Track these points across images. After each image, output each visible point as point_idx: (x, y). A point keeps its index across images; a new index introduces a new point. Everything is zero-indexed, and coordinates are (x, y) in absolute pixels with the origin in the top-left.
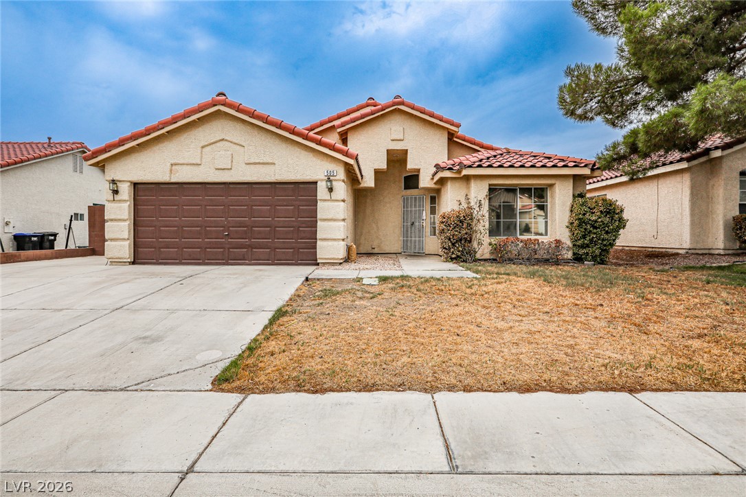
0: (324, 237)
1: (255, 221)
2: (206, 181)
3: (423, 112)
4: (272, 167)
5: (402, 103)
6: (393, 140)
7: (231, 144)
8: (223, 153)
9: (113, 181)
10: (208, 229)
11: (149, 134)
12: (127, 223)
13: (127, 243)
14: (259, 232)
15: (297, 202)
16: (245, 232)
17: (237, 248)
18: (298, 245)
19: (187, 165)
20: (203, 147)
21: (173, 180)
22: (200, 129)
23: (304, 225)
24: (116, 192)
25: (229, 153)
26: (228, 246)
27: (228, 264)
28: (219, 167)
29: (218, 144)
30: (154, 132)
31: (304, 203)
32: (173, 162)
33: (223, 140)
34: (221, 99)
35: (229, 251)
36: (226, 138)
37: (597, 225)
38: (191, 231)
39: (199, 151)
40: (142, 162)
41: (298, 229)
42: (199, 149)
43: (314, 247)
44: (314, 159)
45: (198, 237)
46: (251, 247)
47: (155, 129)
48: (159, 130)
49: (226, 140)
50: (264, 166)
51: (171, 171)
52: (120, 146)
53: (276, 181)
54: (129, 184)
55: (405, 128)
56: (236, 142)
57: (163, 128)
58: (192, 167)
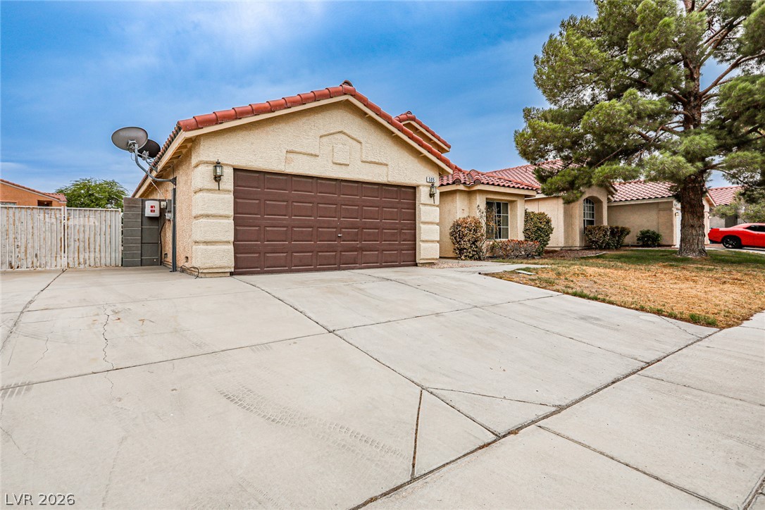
0: (426, 238)
1: (365, 223)
4: (384, 168)
5: (413, 119)
7: (350, 139)
8: (341, 146)
9: (218, 163)
10: (320, 230)
12: (231, 219)
14: (369, 234)
15: (401, 205)
16: (357, 234)
17: (347, 251)
18: (402, 247)
19: (304, 154)
20: (321, 137)
21: (289, 170)
22: (320, 115)
23: (405, 228)
24: (217, 178)
25: (347, 147)
26: (340, 249)
27: (339, 269)
28: (338, 162)
29: (335, 136)
30: (280, 109)
31: (406, 206)
32: (289, 148)
33: (341, 132)
35: (341, 254)
36: (345, 131)
38: (302, 232)
39: (318, 141)
40: (252, 143)
41: (400, 232)
42: (318, 138)
43: (414, 248)
44: (419, 165)
45: (309, 239)
46: (362, 249)
48: (285, 108)
49: (344, 133)
50: (378, 166)
51: (286, 158)
52: (236, 119)
53: (387, 183)
54: (233, 167)
56: (355, 136)
57: (290, 107)
58: (309, 158)
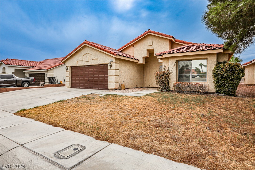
0: (110, 81)
1: (95, 76)
2: (84, 65)
3: (158, 34)
4: (97, 60)
5: (150, 32)
6: (148, 46)
7: (89, 54)
9: (66, 66)
10: (85, 79)
11: (72, 54)
12: (69, 77)
13: (69, 82)
14: (96, 80)
15: (104, 70)
16: (93, 80)
17: (91, 84)
19: (80, 61)
20: (83, 56)
21: (78, 65)
23: (105, 77)
24: (67, 69)
25: (88, 57)
26: (89, 84)
27: (89, 89)
28: (86, 61)
29: (86, 55)
32: (77, 60)
33: (87, 53)
34: (86, 42)
37: (224, 76)
38: (82, 79)
39: (82, 57)
40: (72, 61)
41: (105, 79)
42: (82, 56)
43: (107, 84)
46: (94, 84)
47: (72, 52)
51: (77, 63)
52: (67, 57)
53: (99, 64)
54: (70, 67)
55: (153, 41)
